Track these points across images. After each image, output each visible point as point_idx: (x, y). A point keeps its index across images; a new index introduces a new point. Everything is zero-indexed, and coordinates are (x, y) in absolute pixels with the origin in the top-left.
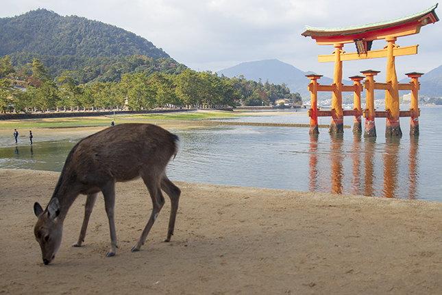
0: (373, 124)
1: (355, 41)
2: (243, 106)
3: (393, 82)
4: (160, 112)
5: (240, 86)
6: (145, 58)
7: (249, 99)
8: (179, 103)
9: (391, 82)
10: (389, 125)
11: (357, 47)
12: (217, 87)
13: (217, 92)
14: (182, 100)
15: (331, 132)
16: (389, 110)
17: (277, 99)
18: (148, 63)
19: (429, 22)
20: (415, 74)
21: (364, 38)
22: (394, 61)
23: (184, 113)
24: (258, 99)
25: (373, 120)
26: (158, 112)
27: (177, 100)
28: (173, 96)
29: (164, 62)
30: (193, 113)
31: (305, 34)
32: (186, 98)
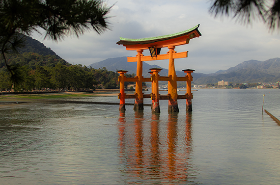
0: (158, 104)
1: (149, 48)
2: (103, 89)
3: (173, 76)
4: (38, 93)
5: (102, 75)
6: (36, 54)
7: (107, 84)
8: (52, 87)
9: (171, 76)
10: (170, 104)
11: (151, 52)
12: (81, 76)
13: (80, 80)
14: (55, 85)
15: (135, 109)
16: (170, 94)
17: (128, 84)
18: (38, 58)
19: (195, 36)
20: (188, 70)
21: (155, 46)
22: (173, 61)
23: (55, 94)
24: (114, 84)
25: (158, 101)
26: (35, 93)
27: (51, 85)
28: (48, 82)
29: (50, 58)
30: (62, 94)
31: (119, 43)
32: (58, 84)
